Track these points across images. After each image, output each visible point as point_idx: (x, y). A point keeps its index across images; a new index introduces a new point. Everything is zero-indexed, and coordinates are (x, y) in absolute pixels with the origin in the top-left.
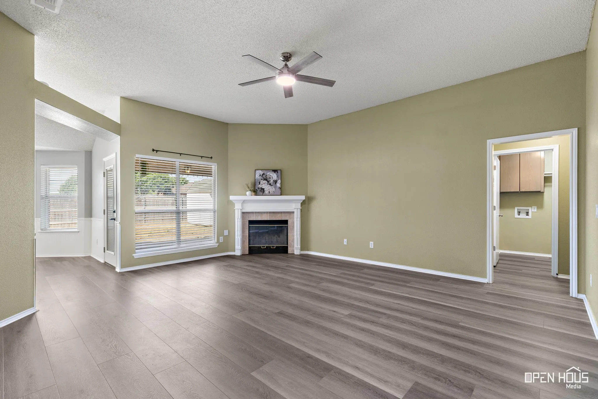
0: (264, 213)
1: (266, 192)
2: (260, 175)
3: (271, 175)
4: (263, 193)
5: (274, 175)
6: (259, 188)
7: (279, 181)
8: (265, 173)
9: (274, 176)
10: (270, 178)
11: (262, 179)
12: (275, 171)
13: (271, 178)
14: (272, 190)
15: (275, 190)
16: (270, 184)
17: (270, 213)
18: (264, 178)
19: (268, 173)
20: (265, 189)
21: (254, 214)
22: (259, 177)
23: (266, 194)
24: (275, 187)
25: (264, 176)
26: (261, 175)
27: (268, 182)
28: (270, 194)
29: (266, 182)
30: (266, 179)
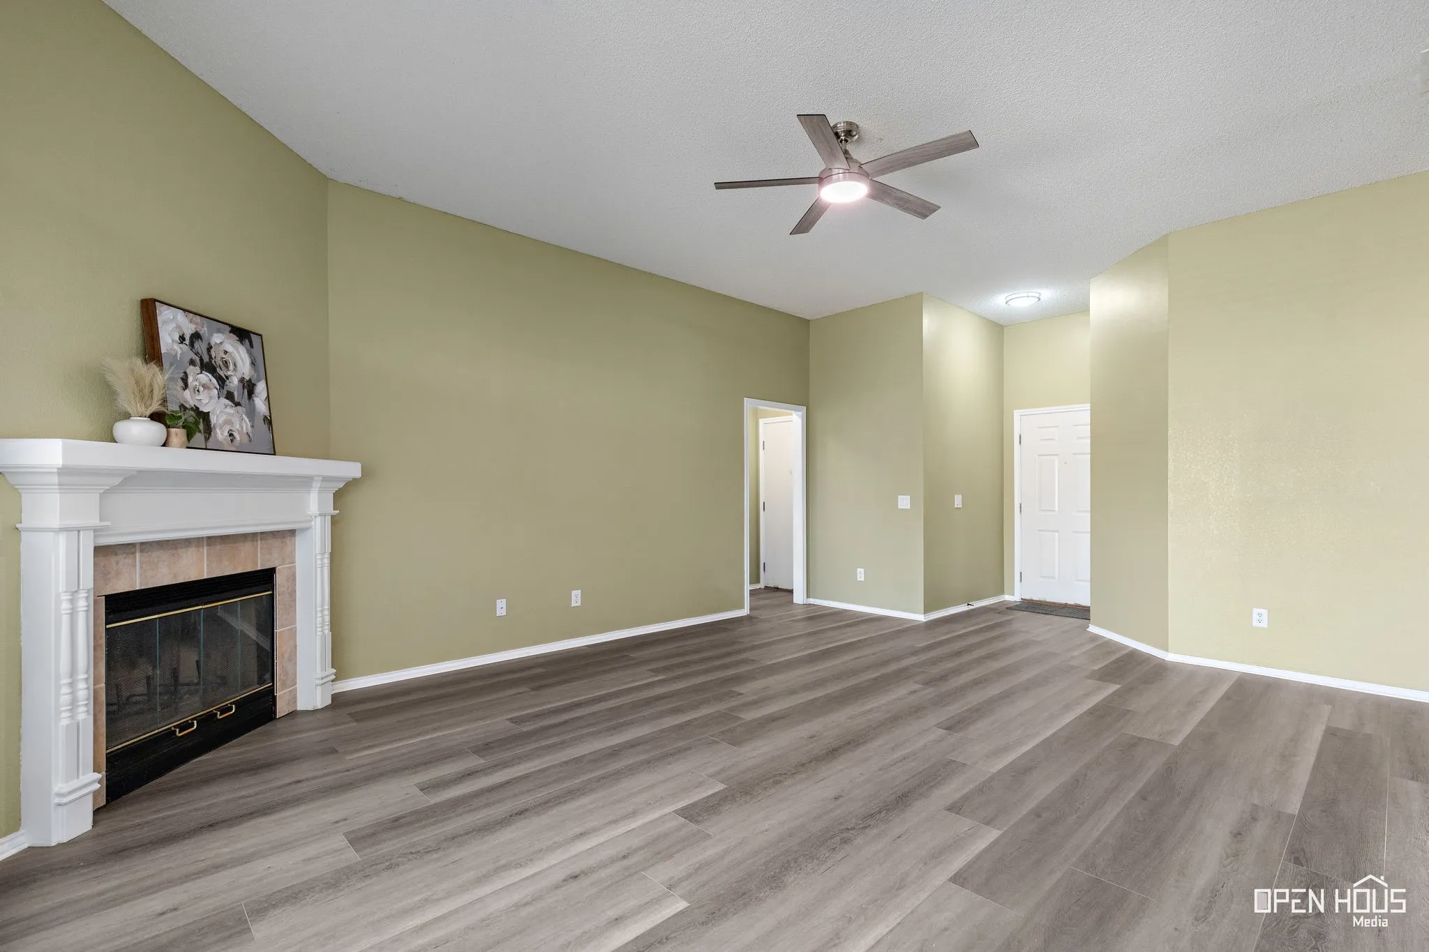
0: (187, 542)
1: (220, 434)
2: (182, 339)
3: (229, 348)
4: (207, 439)
5: (239, 352)
6: (185, 408)
7: (261, 387)
8: (204, 331)
9: (240, 360)
10: (226, 364)
11: (192, 362)
12: (242, 334)
13: (231, 367)
14: (242, 427)
15: (252, 426)
16: (230, 396)
17: (211, 540)
18: (201, 360)
19: (217, 339)
20: (213, 419)
21: (138, 555)
22: (176, 347)
23: (217, 441)
24: (252, 413)
25: (201, 346)
26: (187, 337)
27: (222, 381)
28: (234, 446)
29: (214, 381)
30: (209, 367)
